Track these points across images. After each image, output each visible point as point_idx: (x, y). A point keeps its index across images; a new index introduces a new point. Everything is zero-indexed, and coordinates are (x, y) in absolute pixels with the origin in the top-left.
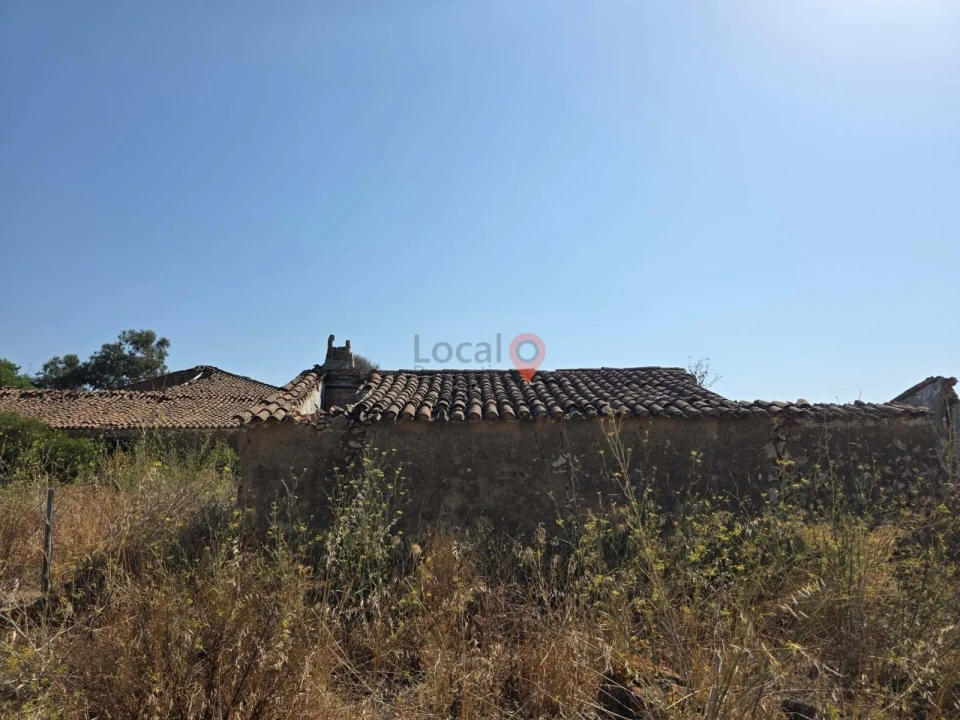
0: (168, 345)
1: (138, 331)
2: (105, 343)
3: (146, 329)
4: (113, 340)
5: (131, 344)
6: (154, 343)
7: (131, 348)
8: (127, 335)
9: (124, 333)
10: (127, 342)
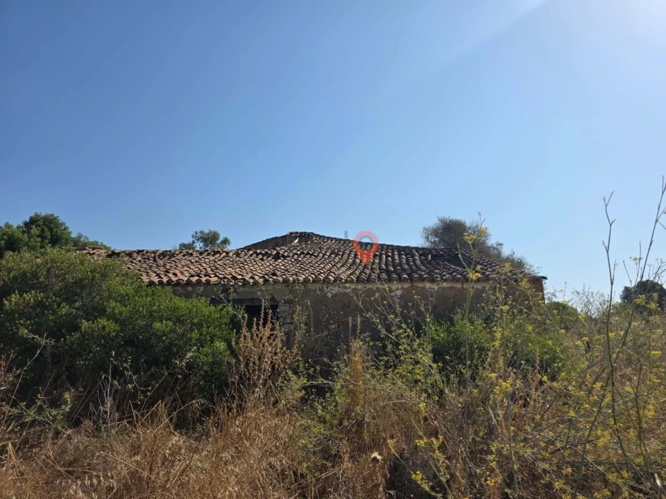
0: (229, 243)
1: (207, 231)
2: (181, 242)
3: (213, 229)
4: (188, 240)
5: (202, 242)
6: (219, 241)
7: (201, 245)
8: (199, 235)
9: (196, 233)
10: (198, 240)
